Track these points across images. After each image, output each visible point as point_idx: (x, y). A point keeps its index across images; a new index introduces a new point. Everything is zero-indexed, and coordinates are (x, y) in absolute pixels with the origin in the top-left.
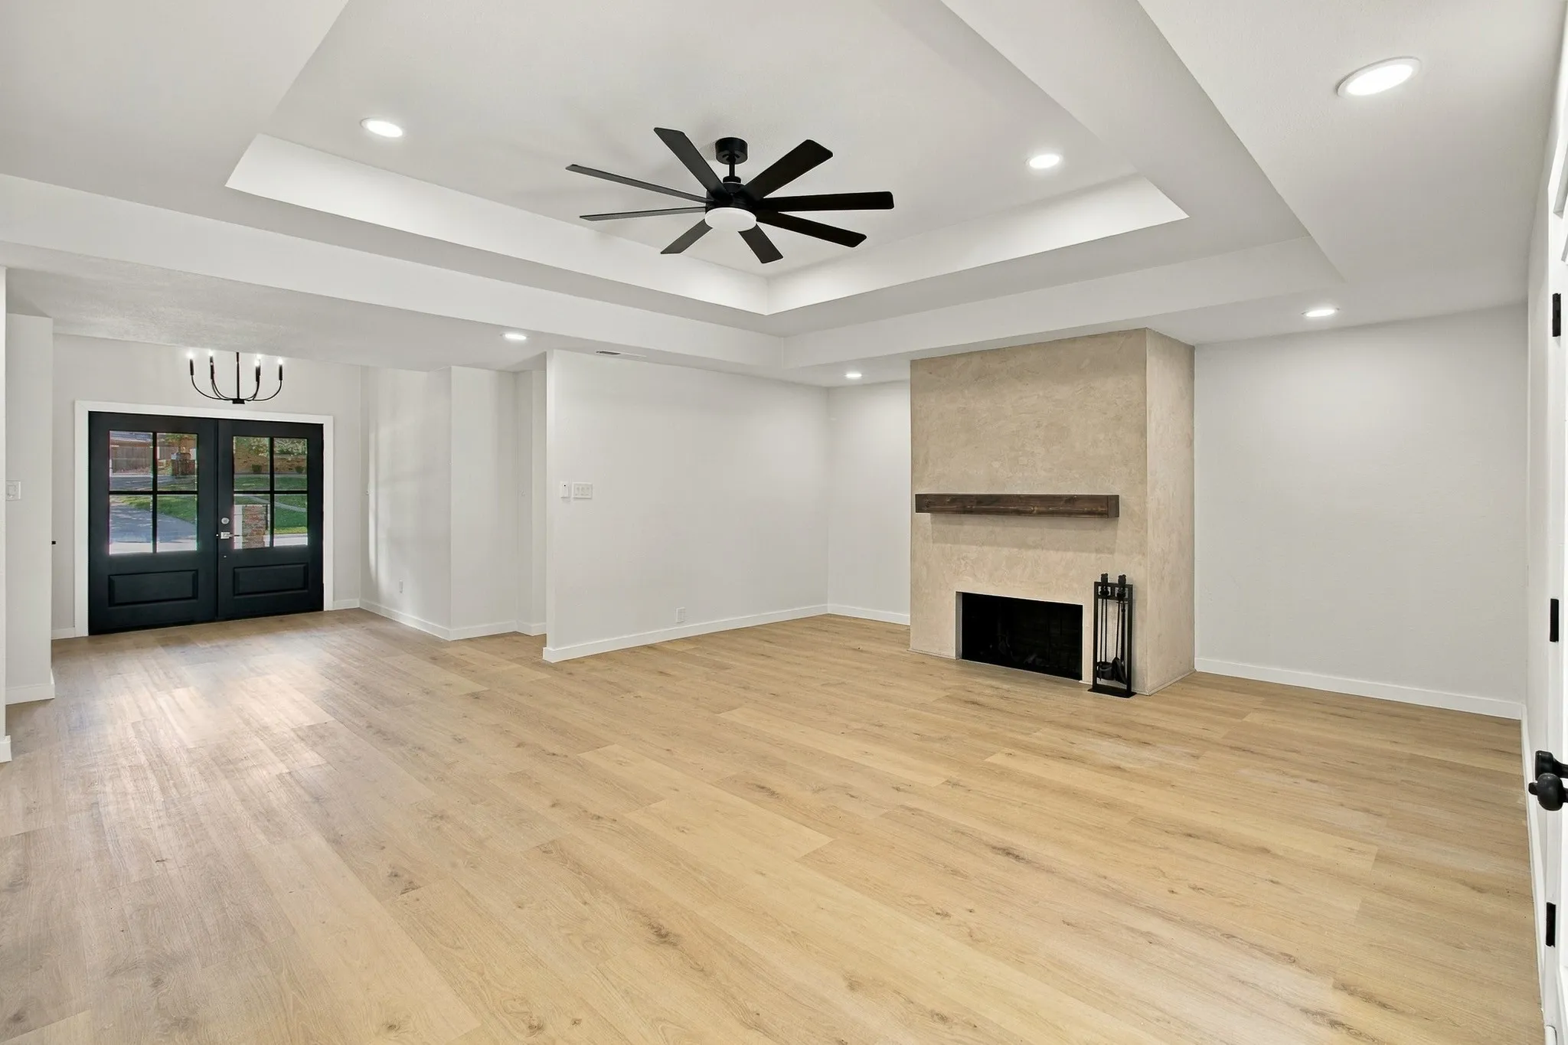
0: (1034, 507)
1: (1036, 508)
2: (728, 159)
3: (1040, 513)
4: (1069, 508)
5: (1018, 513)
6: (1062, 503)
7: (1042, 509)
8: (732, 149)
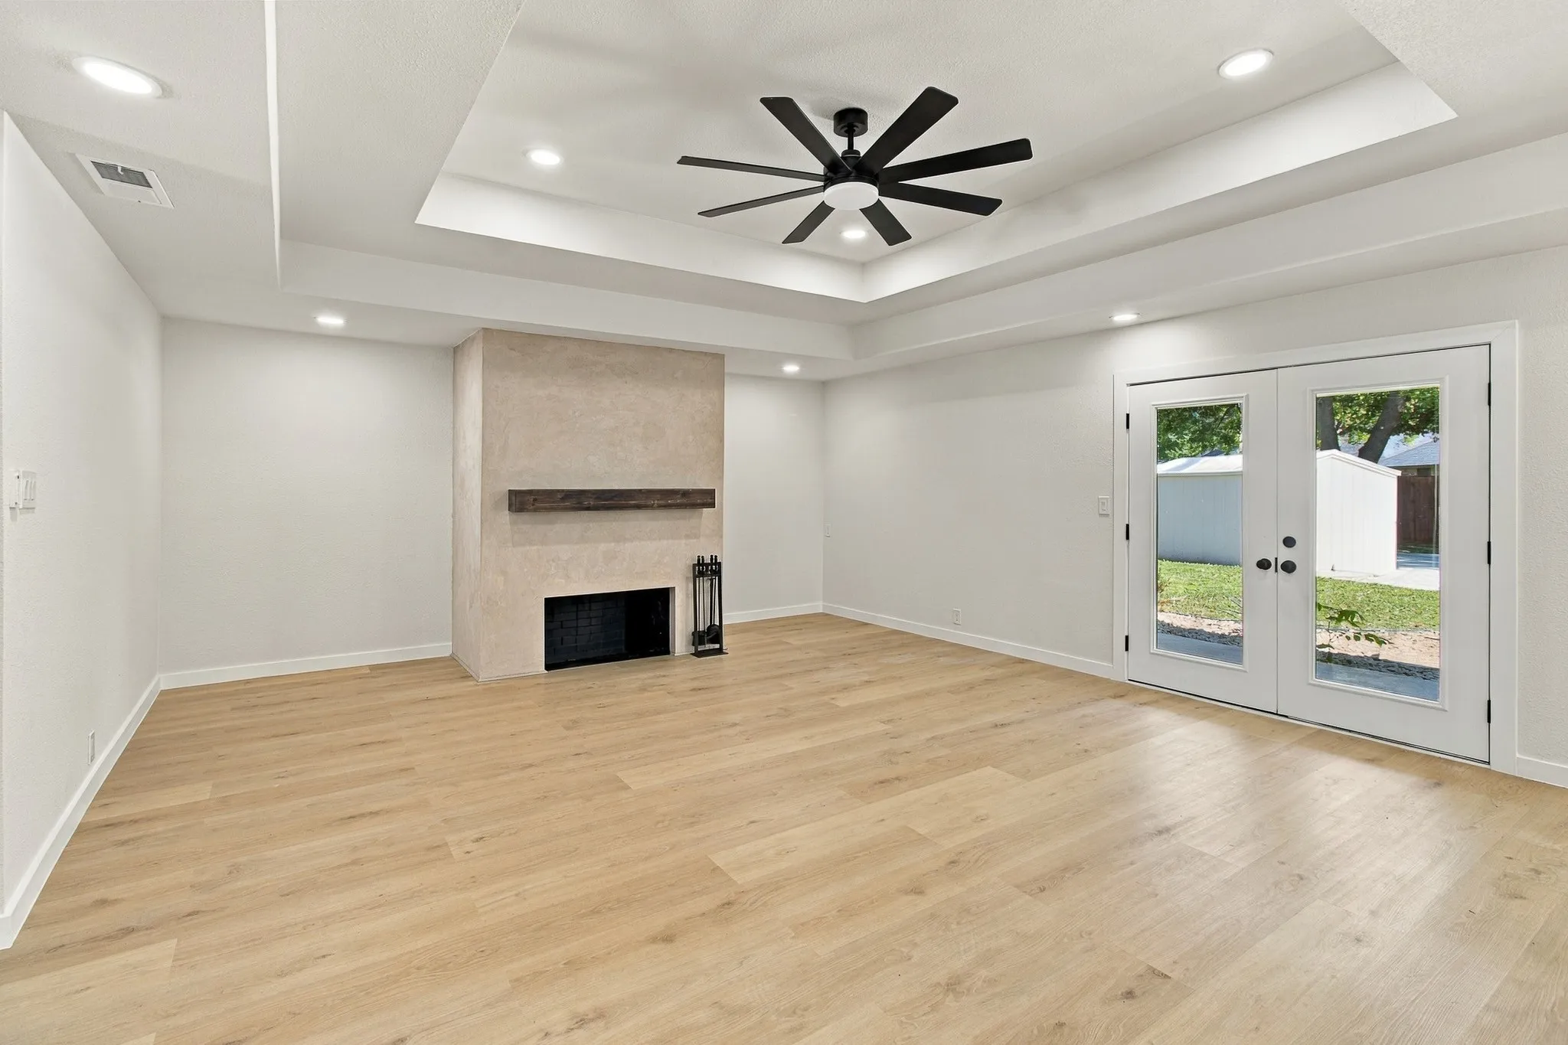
0: (654, 501)
1: (656, 502)
2: (846, 132)
3: (660, 507)
4: (684, 501)
5: (638, 507)
6: (679, 496)
7: (662, 502)
8: (850, 120)
